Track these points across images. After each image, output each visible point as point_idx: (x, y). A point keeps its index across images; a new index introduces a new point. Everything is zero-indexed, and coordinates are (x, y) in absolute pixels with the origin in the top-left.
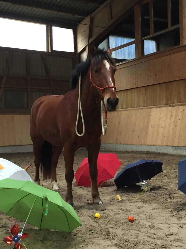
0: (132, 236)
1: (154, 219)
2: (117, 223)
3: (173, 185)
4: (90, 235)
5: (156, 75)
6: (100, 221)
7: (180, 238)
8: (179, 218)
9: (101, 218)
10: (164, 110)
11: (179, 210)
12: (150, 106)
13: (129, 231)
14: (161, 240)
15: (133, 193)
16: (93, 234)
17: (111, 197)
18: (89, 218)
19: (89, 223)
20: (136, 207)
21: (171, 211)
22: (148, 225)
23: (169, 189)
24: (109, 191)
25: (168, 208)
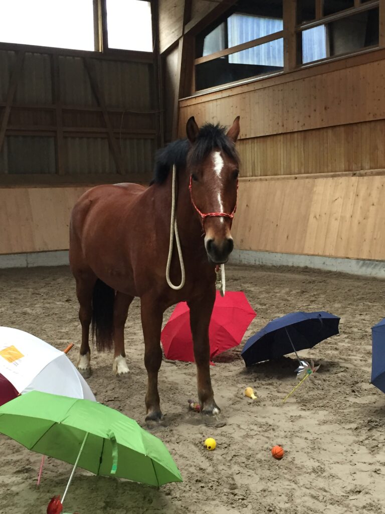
0: (280, 496)
1: (323, 449)
2: (249, 461)
3: (358, 357)
4: (197, 494)
5: (326, 108)
6: (215, 456)
7: (376, 501)
8: (372, 448)
9: (218, 446)
10: (341, 183)
11: (373, 427)
12: (311, 173)
13: (275, 483)
14: (338, 505)
15: (279, 378)
16: (204, 489)
17: (235, 391)
18: (193, 447)
19: (195, 460)
20: (287, 418)
21: (356, 429)
22: (311, 468)
23: (351, 368)
24: (231, 374)
25: (351, 422)
